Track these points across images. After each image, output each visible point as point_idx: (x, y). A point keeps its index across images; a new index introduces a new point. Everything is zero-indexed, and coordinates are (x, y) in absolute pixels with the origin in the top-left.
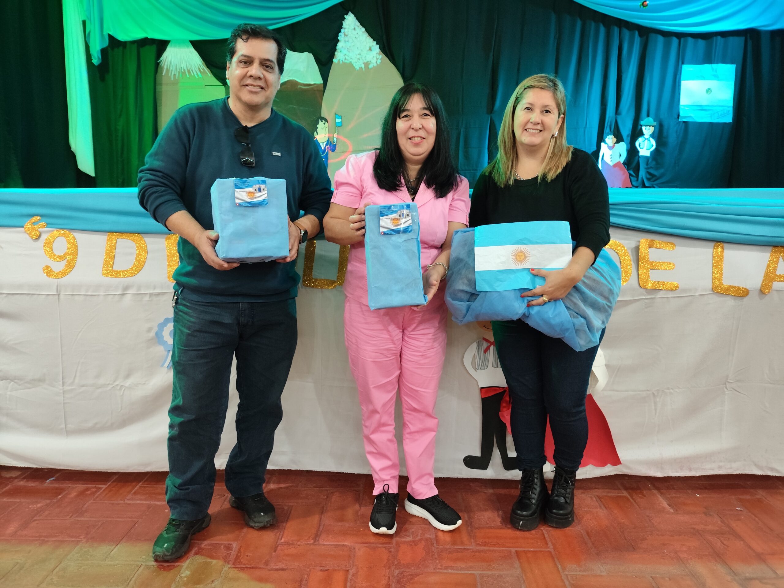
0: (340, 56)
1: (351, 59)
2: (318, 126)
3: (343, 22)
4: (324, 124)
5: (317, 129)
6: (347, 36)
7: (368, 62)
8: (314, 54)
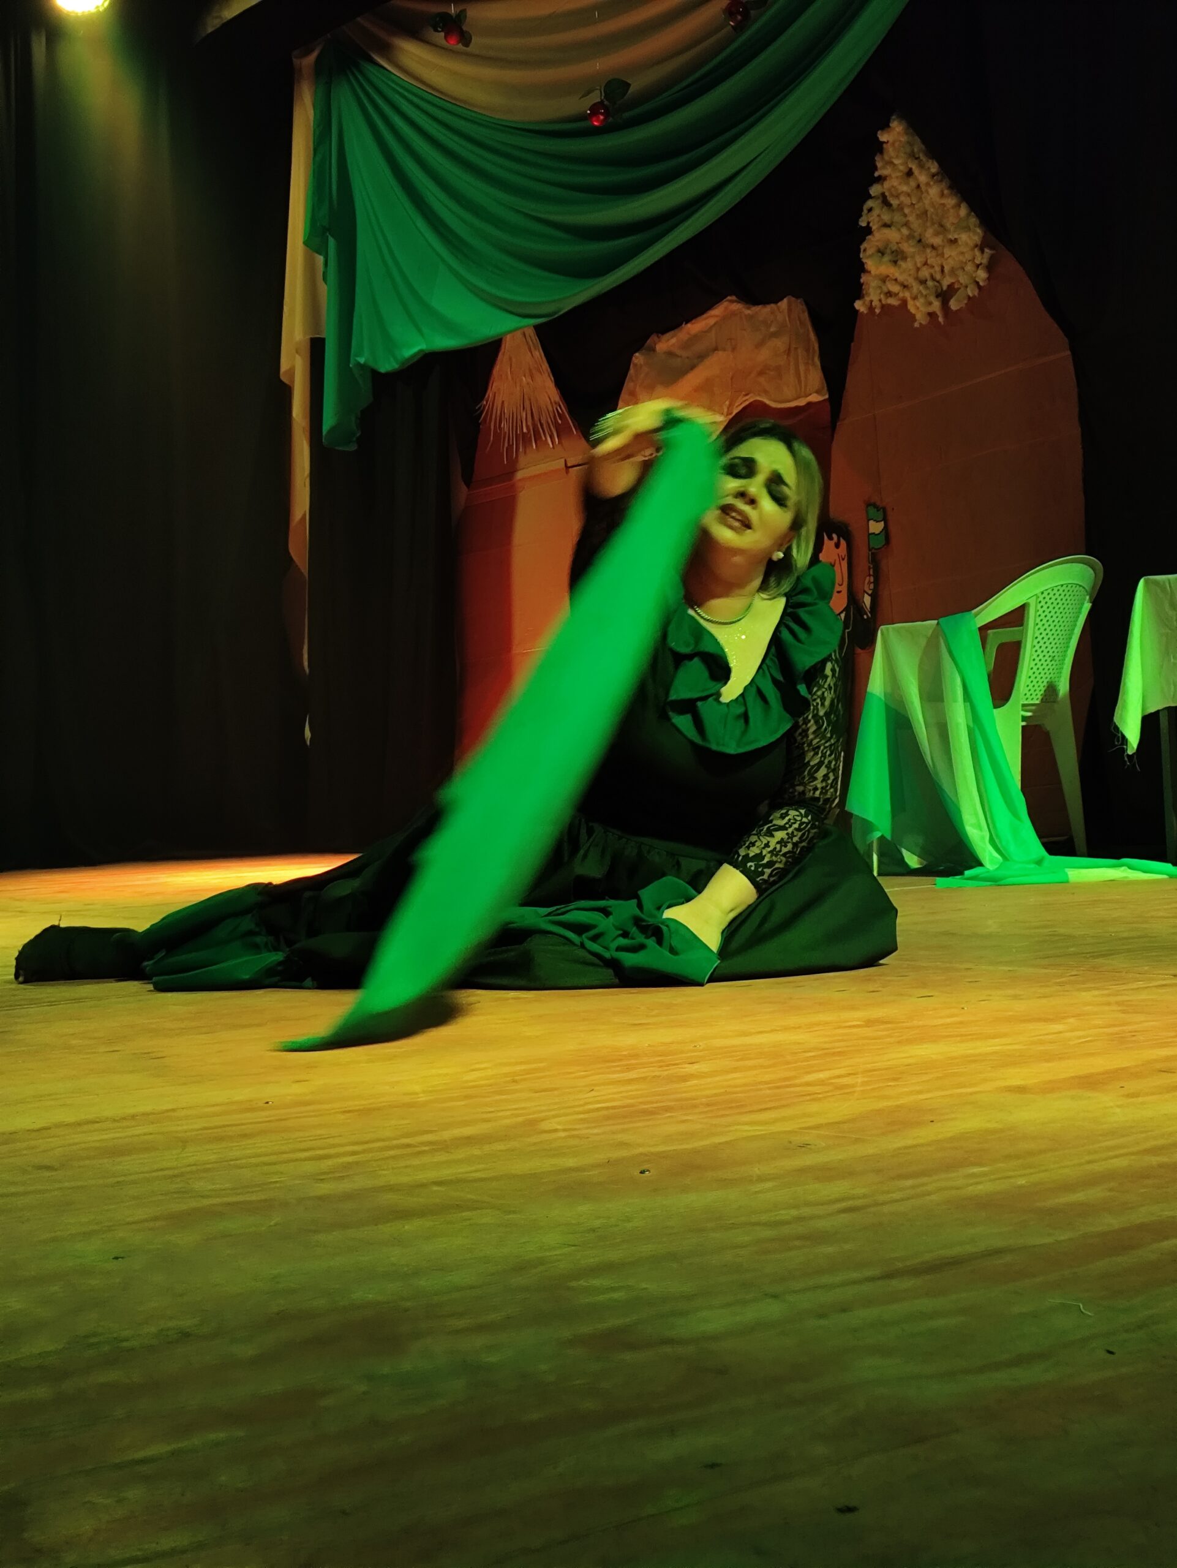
0: (872, 289)
1: (903, 288)
3: (878, 158)
4: (837, 545)
6: (889, 203)
7: (950, 286)
8: (806, 303)
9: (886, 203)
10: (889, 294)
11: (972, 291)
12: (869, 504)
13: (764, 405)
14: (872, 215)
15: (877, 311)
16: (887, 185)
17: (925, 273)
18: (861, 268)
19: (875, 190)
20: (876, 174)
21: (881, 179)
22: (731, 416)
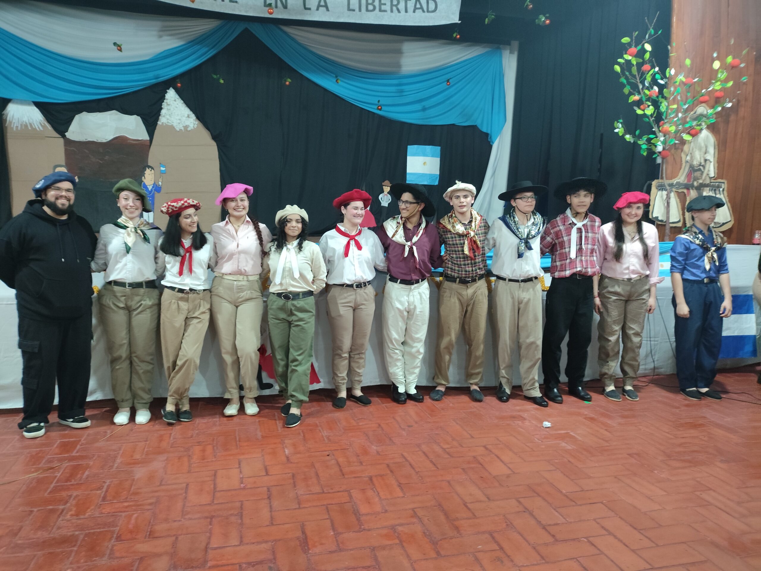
0: (163, 120)
1: (173, 122)
2: (145, 172)
3: (166, 94)
4: (151, 171)
5: (145, 175)
6: (169, 105)
7: (186, 126)
8: (141, 117)
10: (168, 122)
11: (192, 128)
12: (160, 164)
13: (127, 137)
14: (164, 105)
15: (164, 125)
16: (168, 101)
17: (179, 121)
18: (160, 115)
19: (165, 101)
21: (166, 99)
22: (115, 136)
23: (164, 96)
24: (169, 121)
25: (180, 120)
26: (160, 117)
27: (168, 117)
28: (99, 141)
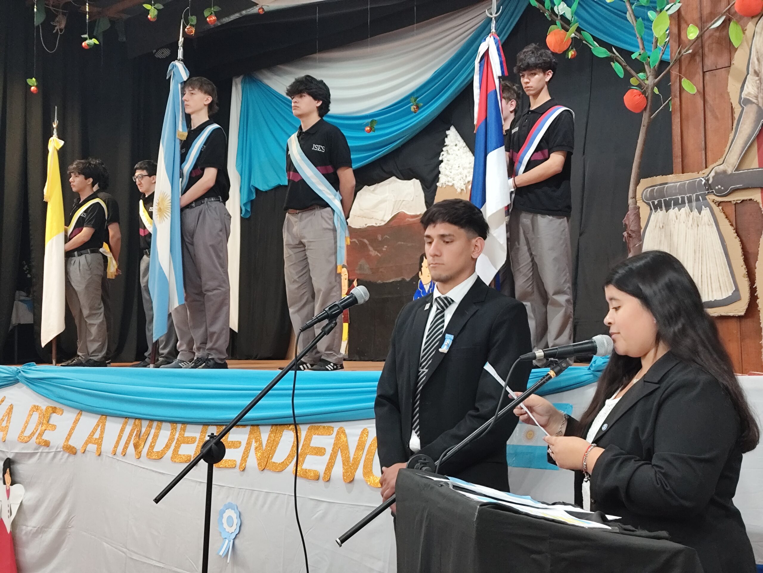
0: (443, 179)
1: (454, 180)
2: (423, 264)
3: (446, 139)
5: (422, 268)
7: (468, 182)
8: (420, 181)
9: (448, 153)
10: (448, 181)
13: (405, 213)
14: (443, 156)
15: (444, 186)
16: (449, 148)
17: (460, 177)
18: (439, 172)
19: (444, 149)
20: (445, 144)
21: (446, 146)
22: (393, 216)
23: (445, 142)
24: (450, 180)
25: (461, 174)
26: (440, 176)
27: (447, 172)
28: (378, 225)
